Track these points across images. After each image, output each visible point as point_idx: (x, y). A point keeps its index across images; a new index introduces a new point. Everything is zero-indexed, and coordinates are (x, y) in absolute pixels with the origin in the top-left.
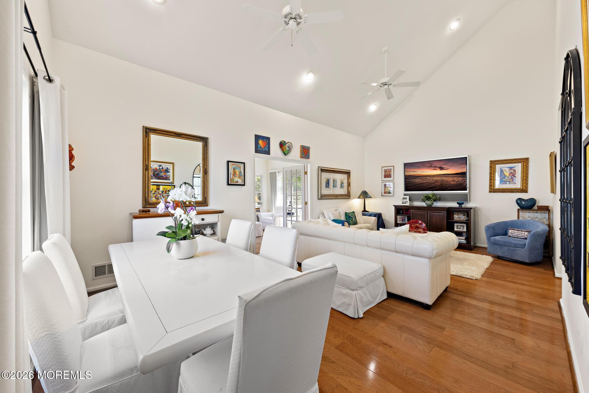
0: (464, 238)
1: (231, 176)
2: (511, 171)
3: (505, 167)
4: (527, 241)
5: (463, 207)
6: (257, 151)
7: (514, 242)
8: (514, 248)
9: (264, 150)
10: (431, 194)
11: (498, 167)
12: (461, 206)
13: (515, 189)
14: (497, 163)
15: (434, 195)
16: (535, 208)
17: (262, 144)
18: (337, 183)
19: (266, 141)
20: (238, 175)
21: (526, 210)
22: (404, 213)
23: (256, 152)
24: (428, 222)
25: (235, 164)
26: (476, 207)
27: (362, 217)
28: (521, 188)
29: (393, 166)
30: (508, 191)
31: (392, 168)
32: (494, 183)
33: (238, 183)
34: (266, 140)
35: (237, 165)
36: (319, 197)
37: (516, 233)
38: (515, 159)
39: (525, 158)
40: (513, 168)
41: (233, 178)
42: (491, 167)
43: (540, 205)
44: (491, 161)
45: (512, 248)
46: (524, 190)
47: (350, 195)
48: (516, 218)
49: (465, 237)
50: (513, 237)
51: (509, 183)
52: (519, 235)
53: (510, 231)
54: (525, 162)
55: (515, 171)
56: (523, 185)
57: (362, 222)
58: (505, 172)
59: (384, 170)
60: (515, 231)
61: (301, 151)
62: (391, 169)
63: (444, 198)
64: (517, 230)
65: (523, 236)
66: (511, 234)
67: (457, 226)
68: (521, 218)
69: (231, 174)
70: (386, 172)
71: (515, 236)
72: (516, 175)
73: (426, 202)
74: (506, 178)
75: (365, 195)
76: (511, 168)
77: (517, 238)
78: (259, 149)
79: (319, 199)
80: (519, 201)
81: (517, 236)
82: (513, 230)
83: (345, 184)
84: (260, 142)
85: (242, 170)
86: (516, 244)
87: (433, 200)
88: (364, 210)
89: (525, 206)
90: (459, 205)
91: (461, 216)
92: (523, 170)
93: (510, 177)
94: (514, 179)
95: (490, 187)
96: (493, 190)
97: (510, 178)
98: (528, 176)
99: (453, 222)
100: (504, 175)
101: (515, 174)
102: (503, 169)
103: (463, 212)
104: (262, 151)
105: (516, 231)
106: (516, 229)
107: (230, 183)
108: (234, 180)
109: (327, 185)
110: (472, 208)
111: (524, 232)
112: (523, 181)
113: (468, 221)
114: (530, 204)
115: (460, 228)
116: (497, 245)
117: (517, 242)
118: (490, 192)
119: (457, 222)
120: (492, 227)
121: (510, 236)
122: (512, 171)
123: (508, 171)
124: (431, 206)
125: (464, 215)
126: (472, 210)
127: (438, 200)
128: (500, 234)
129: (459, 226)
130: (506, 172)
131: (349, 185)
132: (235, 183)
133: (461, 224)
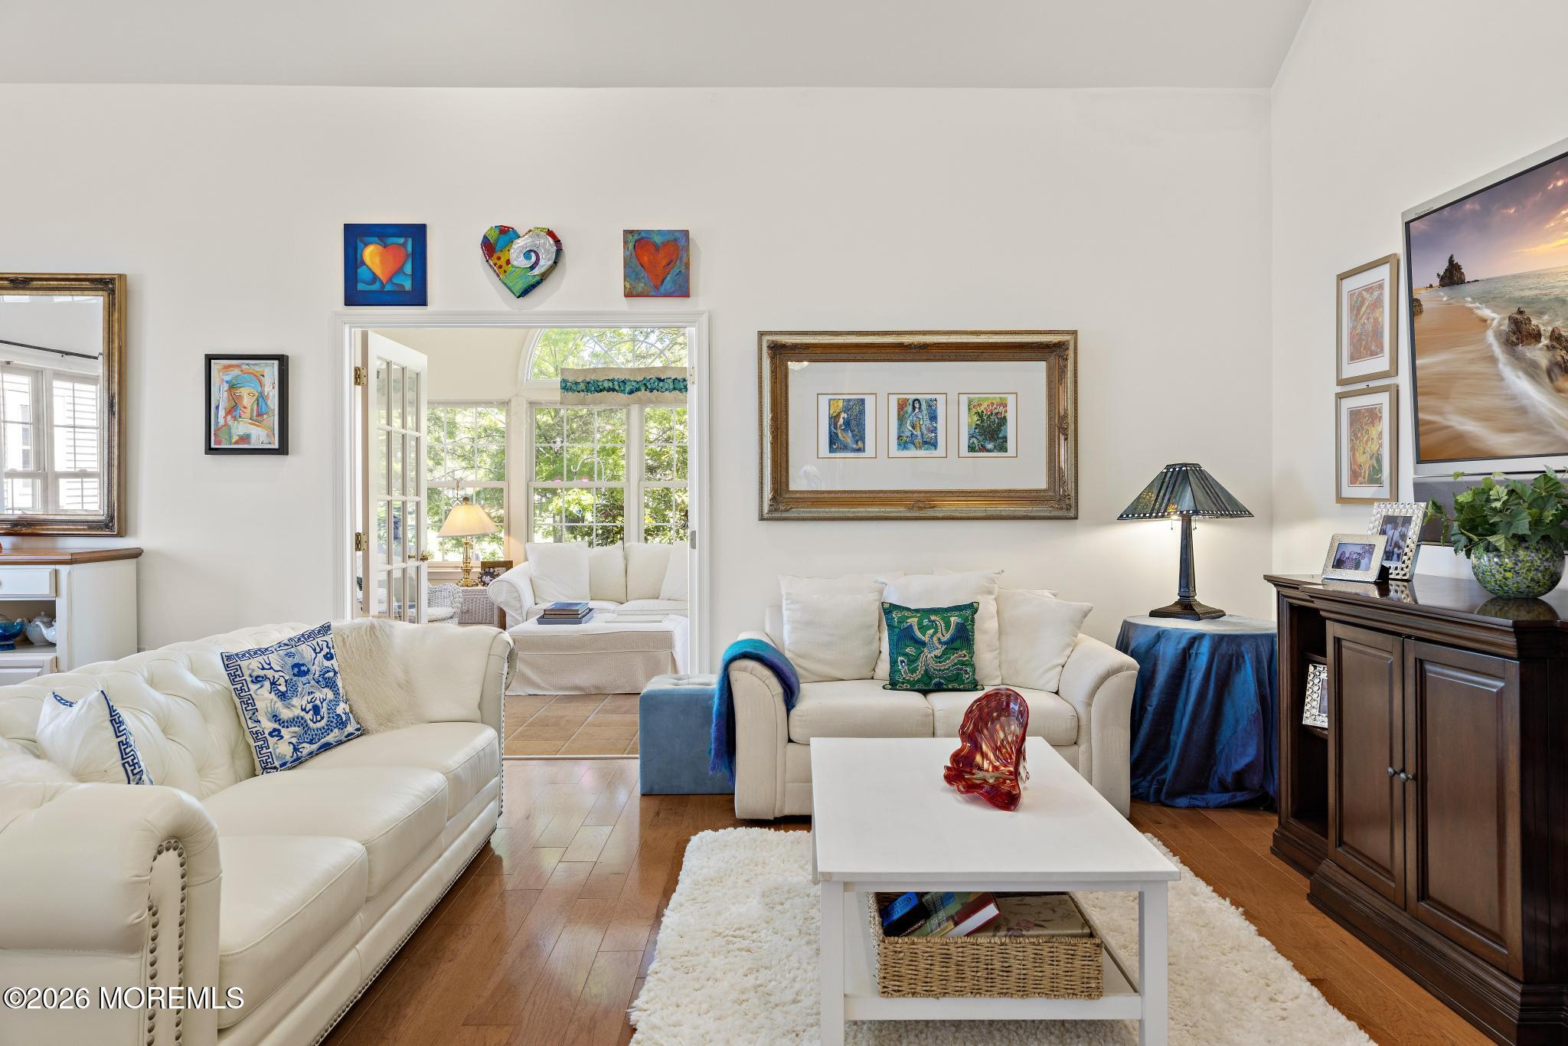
1: (220, 417)
6: (353, 297)
9: (388, 288)
17: (377, 260)
18: (933, 418)
19: (404, 245)
20: (248, 411)
23: (349, 302)
25: (238, 366)
33: (249, 443)
34: (401, 240)
35: (244, 367)
41: (226, 424)
69: (217, 407)
70: (1359, 310)
78: (361, 287)
84: (371, 254)
85: (266, 390)
104: (381, 292)
107: (213, 446)
108: (233, 431)
132: (236, 443)
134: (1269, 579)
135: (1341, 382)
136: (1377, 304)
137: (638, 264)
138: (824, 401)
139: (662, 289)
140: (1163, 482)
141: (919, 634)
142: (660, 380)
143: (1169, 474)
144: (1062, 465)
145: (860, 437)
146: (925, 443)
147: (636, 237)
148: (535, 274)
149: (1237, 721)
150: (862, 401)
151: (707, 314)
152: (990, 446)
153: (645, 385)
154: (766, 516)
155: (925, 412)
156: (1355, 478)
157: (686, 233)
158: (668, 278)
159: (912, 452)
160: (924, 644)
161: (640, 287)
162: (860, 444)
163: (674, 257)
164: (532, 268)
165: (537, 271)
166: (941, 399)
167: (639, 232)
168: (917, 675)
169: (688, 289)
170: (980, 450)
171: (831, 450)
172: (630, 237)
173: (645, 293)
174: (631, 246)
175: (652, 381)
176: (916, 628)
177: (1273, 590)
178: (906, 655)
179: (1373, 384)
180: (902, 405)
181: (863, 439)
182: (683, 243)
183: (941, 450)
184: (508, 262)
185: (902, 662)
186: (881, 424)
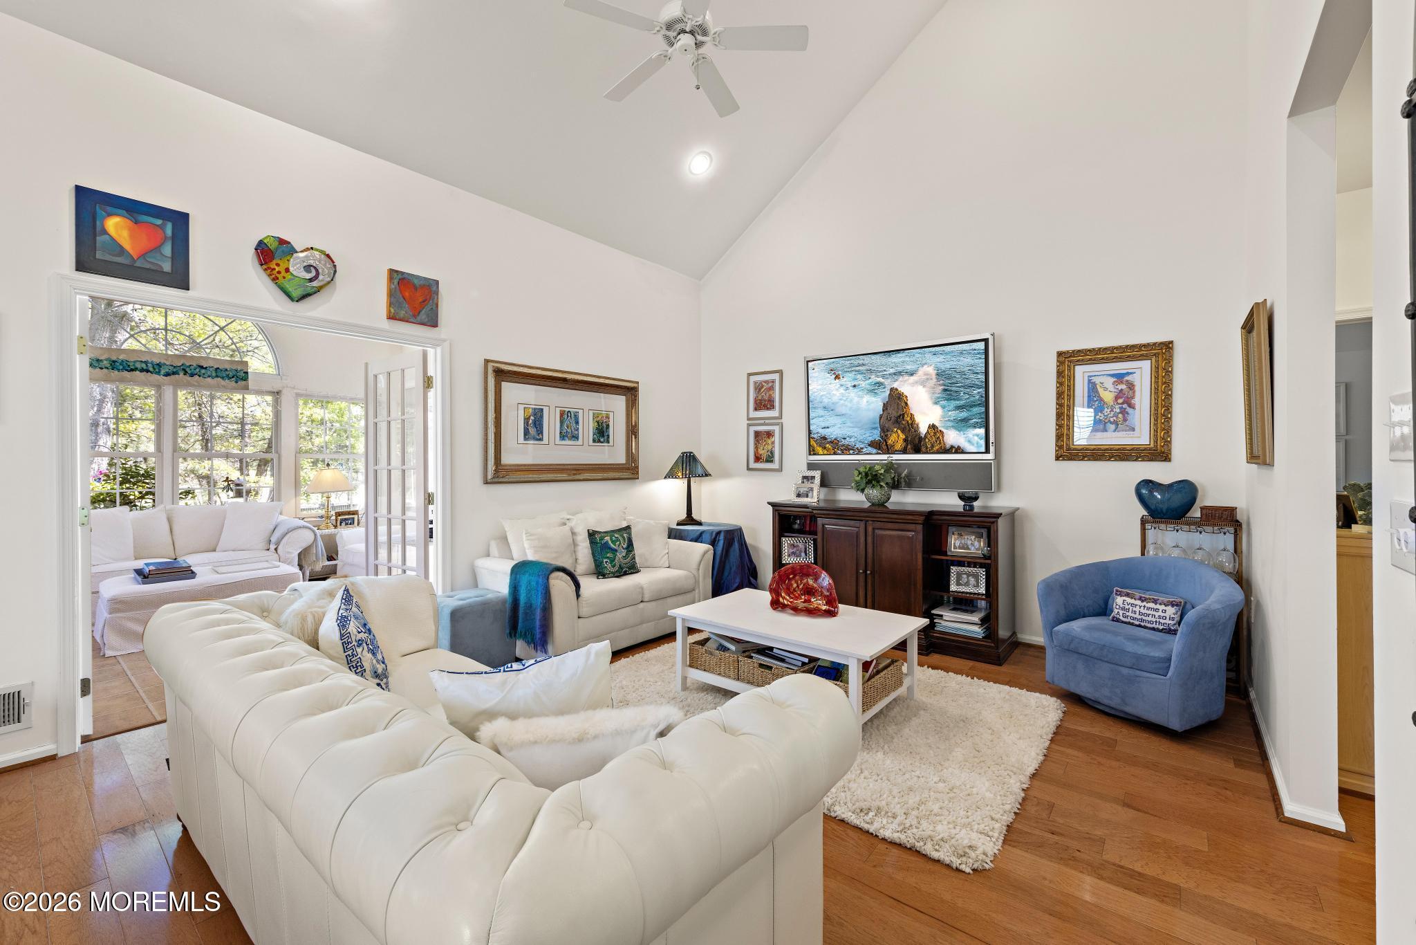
0: (975, 618)
2: (1120, 387)
3: (1102, 372)
4: (1176, 645)
5: (976, 510)
7: (1130, 647)
8: (1131, 672)
10: (883, 465)
11: (1082, 373)
12: (972, 508)
13: (1132, 449)
14: (1078, 361)
15: (890, 467)
16: (1196, 513)
18: (577, 423)
21: (1166, 523)
22: (808, 529)
24: (870, 561)
26: (1018, 509)
27: (667, 543)
28: (1152, 445)
29: (780, 372)
30: (1113, 457)
31: (776, 377)
32: (1070, 428)
36: (489, 477)
37: (1137, 609)
38: (1133, 347)
39: (1161, 343)
40: (1127, 378)
42: (1060, 374)
43: (1208, 503)
44: (1060, 354)
45: (1125, 671)
46: (1160, 453)
47: (637, 467)
48: (1137, 553)
49: (982, 615)
50: (1129, 623)
51: (1113, 427)
52: (1146, 618)
53: (1119, 600)
54: (1161, 353)
55: (1131, 386)
56: (1156, 436)
57: (662, 562)
58: (1100, 390)
59: (755, 383)
60: (1133, 601)
61: (391, 294)
62: (773, 382)
63: (922, 479)
64: (1140, 599)
65: (1161, 621)
67: (959, 576)
68: (1151, 551)
70: (760, 390)
71: (1134, 619)
72: (1136, 401)
73: (866, 491)
74: (1107, 411)
75: (688, 466)
76: (1119, 377)
77: (1139, 626)
79: (487, 483)
80: (1146, 489)
81: (1142, 620)
82: (1128, 595)
83: (618, 430)
86: (1138, 657)
87: (887, 484)
88: (687, 517)
89: (1164, 507)
90: (963, 503)
91: (969, 542)
92: (1157, 382)
93: (1117, 407)
94: (1128, 414)
95: (1057, 441)
96: (1066, 451)
97: (1118, 411)
98: (1171, 403)
99: (947, 560)
100: (1101, 400)
101: (1133, 397)
102: (1097, 380)
103: (979, 527)
105: (1138, 602)
106: (1138, 595)
109: (532, 431)
110: (1001, 514)
111: (1163, 607)
112: (1156, 420)
113: (989, 558)
114: (1177, 500)
115: (967, 584)
116: (1076, 655)
117: (1141, 650)
118: (1057, 458)
119: (960, 563)
120: (1062, 586)
121: (1118, 620)
122: (1123, 387)
123: (1111, 387)
124: (882, 505)
125: (980, 536)
126: (1000, 521)
127: (903, 484)
128: (1086, 611)
129: (965, 576)
130: (1105, 389)
131: (632, 430)
133: (970, 569)
134: (769, 503)
135: (749, 419)
136: (772, 388)
137: (401, 296)
138: (522, 407)
139: (419, 318)
140: (683, 461)
141: (612, 546)
142: (202, 367)
143: (685, 457)
144: (634, 451)
145: (540, 432)
146: (573, 437)
147: (400, 276)
148: (314, 285)
149: (731, 568)
150: (542, 410)
151: (448, 342)
152: (602, 440)
153: (184, 370)
154: (489, 481)
155: (573, 419)
156: (757, 459)
157: (437, 282)
158: (423, 312)
159: (567, 442)
160: (616, 551)
161: (402, 314)
162: (541, 436)
163: (428, 297)
164: (311, 280)
165: (315, 284)
166: (581, 411)
167: (402, 273)
168: (616, 568)
169: (437, 321)
170: (598, 442)
171: (525, 439)
172: (395, 275)
173: (406, 319)
174: (396, 282)
175: (192, 367)
176: (610, 542)
177: (771, 508)
178: (608, 558)
179: (767, 421)
180: (562, 414)
181: (542, 433)
182: (434, 288)
183: (580, 442)
184: (287, 270)
185: (606, 562)
186: (551, 424)
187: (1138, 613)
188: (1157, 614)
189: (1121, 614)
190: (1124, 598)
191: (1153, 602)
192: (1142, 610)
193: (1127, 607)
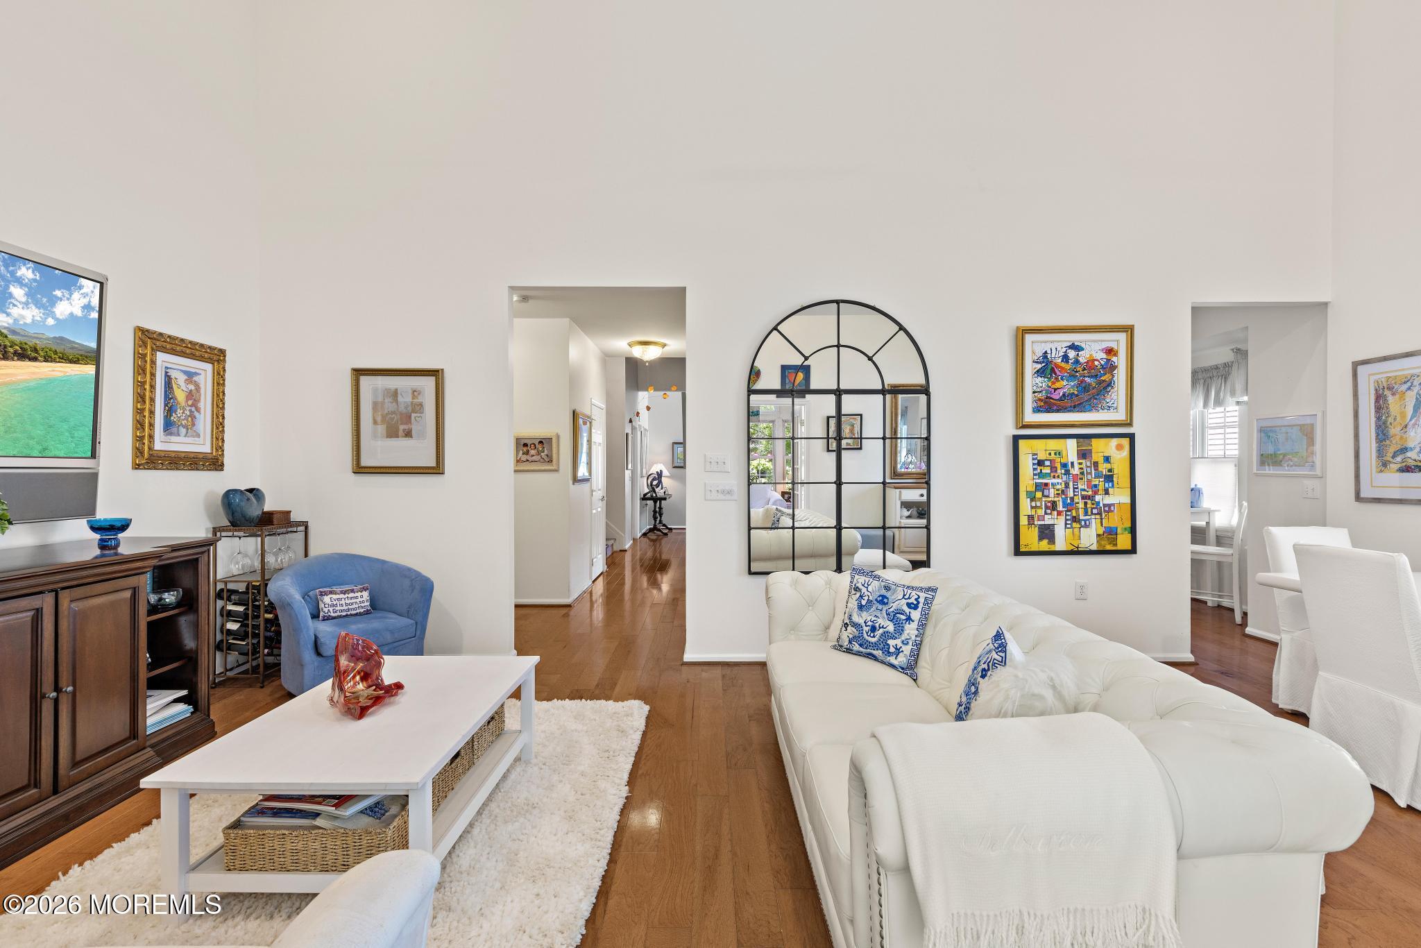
37: (343, 602)
53: (327, 599)
60: (337, 596)
64: (342, 592)
66: (331, 609)
82: (331, 593)
105: (342, 596)
106: (338, 589)
187: (344, 605)
188: (358, 601)
189: (331, 611)
190: (331, 596)
191: (352, 592)
192: (348, 602)
193: (335, 603)
